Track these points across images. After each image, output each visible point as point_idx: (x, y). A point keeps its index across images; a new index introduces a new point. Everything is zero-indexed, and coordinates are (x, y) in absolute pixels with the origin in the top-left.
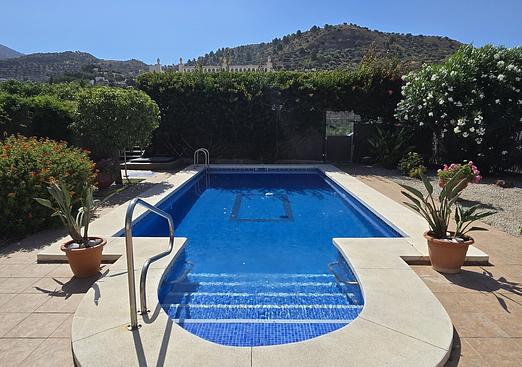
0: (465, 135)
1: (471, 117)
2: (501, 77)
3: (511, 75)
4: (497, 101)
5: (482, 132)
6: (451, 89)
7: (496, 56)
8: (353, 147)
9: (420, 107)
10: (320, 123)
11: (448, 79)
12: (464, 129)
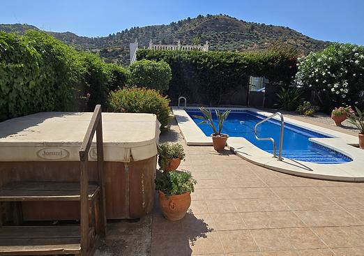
0: (338, 93)
1: (341, 83)
2: (357, 62)
3: (362, 61)
4: (354, 75)
5: (346, 91)
6: (329, 67)
7: (354, 50)
8: (264, 98)
9: (310, 76)
10: (246, 84)
11: (327, 61)
12: (337, 89)
